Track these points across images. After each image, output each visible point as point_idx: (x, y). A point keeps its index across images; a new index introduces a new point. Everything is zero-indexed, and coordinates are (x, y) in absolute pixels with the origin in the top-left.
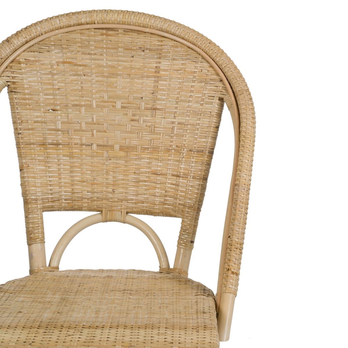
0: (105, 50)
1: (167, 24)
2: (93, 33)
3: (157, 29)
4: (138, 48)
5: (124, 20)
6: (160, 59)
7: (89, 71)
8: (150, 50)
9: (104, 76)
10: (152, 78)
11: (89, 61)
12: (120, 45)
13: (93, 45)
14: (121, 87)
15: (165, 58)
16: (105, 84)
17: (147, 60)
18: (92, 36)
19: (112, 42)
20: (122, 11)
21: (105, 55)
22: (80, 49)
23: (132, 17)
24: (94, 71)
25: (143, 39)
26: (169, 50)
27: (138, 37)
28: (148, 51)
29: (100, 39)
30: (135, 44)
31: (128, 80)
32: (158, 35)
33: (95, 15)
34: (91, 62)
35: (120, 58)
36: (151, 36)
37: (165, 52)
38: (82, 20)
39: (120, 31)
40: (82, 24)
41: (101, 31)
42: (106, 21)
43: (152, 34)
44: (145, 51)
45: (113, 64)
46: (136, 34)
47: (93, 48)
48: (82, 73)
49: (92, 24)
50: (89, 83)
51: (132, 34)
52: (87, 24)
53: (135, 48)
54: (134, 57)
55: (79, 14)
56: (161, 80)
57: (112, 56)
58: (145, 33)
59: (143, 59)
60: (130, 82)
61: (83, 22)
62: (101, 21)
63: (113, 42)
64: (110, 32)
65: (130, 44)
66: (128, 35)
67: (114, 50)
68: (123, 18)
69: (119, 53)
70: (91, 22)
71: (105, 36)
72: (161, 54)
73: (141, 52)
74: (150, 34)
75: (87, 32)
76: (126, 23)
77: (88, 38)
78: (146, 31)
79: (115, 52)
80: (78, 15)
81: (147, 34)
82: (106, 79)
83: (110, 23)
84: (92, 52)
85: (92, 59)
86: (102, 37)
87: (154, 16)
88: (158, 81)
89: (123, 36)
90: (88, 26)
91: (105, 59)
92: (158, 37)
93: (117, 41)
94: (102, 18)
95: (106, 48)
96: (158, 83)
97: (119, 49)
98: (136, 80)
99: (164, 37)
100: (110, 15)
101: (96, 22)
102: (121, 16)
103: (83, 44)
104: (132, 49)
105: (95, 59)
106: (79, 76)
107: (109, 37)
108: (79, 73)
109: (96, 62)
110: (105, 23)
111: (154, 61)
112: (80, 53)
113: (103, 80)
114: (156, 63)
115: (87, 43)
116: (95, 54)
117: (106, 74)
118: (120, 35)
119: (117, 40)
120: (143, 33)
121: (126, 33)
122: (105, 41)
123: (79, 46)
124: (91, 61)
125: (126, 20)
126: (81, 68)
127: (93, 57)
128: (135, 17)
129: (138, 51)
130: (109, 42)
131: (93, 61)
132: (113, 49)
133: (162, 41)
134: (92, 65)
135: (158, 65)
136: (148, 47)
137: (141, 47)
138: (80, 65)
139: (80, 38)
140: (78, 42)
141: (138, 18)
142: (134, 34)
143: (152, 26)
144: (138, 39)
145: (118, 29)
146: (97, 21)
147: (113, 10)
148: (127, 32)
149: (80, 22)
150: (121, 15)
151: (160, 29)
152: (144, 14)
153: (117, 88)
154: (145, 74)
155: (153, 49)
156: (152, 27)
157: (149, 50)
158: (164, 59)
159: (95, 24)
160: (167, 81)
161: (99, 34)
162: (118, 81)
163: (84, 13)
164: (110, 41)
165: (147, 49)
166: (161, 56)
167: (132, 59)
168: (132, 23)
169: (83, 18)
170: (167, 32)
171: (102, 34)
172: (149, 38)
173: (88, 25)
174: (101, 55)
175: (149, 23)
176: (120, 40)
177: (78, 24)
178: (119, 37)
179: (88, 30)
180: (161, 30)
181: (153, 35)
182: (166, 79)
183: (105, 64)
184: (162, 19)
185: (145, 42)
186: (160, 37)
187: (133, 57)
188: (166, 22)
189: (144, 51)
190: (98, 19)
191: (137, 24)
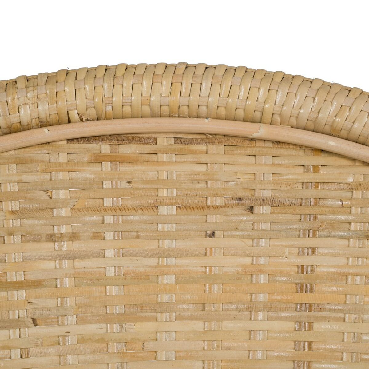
0: (109, 219)
1: (335, 104)
2: (63, 158)
3: (295, 123)
4: (228, 199)
5: (175, 99)
6: (314, 236)
7: (51, 303)
8: (273, 203)
9: (107, 319)
10: (286, 309)
11: (50, 265)
12: (164, 193)
13: (64, 204)
14: (173, 356)
15: (332, 233)
16: (113, 348)
17: (263, 242)
18: (60, 167)
19: (134, 185)
20: (167, 67)
21: (109, 236)
22: (17, 223)
23: (206, 86)
24: (69, 302)
25: (246, 164)
26: (347, 200)
27: (226, 159)
28: (266, 209)
29: (92, 177)
30: (219, 185)
31: (199, 325)
32: (302, 147)
33: (69, 89)
34: (61, 267)
35: (166, 244)
36: (278, 151)
37: (334, 211)
38: (22, 112)
39: (162, 141)
40: (21, 128)
41: (93, 146)
42: (109, 108)
43: (279, 142)
44: (256, 209)
45: (142, 270)
46: (221, 148)
47: (65, 212)
48: (23, 313)
49: (59, 123)
50: (52, 350)
51: (204, 148)
52: (42, 125)
53: (218, 202)
54: (217, 234)
55: (11, 90)
56: (324, 319)
57: (137, 237)
58: (254, 143)
59: (250, 242)
60: (205, 332)
61: (25, 121)
62: (93, 113)
63: (140, 187)
64: (126, 149)
65: (199, 186)
66: (194, 152)
67: (143, 215)
68: (170, 95)
69: (160, 225)
70: (54, 118)
71: (109, 164)
72: (315, 218)
73: (243, 215)
74: (271, 145)
75: (40, 154)
76: (185, 109)
77: (47, 176)
78: (255, 135)
79: (145, 222)
80: (7, 96)
81: (259, 144)
82: (116, 327)
83: (124, 117)
84: (64, 229)
85: (61, 257)
86: (97, 168)
87: (284, 77)
88: (310, 323)
89: (174, 158)
90: (46, 134)
91: (110, 253)
92: (301, 153)
93: (152, 182)
94: (96, 100)
95: (114, 209)
96: (310, 328)
97: (161, 208)
98: (228, 325)
99: (322, 151)
100: (125, 85)
101: (74, 115)
102: (165, 86)
103: (31, 200)
104: (209, 207)
105: (72, 257)
106: (13, 327)
107: (124, 168)
108: (14, 314)
109: (79, 264)
110: (107, 118)
111: (289, 243)
112: (17, 238)
113: (104, 331)
114: (301, 252)
115: (45, 196)
116: (74, 237)
117: (117, 310)
118: (164, 157)
119: (152, 175)
120: (246, 143)
121: (186, 147)
122: (107, 185)
123: (13, 212)
124: (61, 264)
125: (184, 101)
126: (22, 294)
127: (66, 246)
128: (217, 87)
129: (229, 211)
130: (125, 185)
131: (66, 263)
132: (140, 212)
133: (316, 169)
134: (62, 279)
135: (306, 260)
136: (267, 194)
137: (240, 194)
138: (17, 282)
139: (16, 178)
140: (11, 196)
141: (225, 89)
142: (212, 148)
143: (280, 115)
144: (227, 168)
145: (154, 135)
146: (76, 112)
147: (136, 67)
148: (189, 143)
149: (14, 119)
150: (164, 83)
151: (310, 123)
152: (247, 70)
153: (159, 358)
154: (261, 297)
155: (287, 202)
156: (277, 118)
157: (272, 206)
158: (327, 236)
159: (69, 122)
160: (344, 320)
161: (86, 159)
162: (161, 332)
163: (27, 87)
164: (129, 182)
165: (264, 202)
166: (316, 225)
167: (210, 242)
168: (203, 109)
169: (25, 104)
170: (334, 133)
171: (99, 159)
172: (270, 160)
173: (46, 130)
174: (98, 236)
175: (267, 106)
176: (164, 176)
177: (9, 127)
178: (162, 163)
179: (46, 147)
180: (312, 127)
181: (284, 146)
182: (342, 315)
183: (110, 272)
184: (315, 86)
185: (252, 176)
186: (310, 152)
187: (212, 235)
188: (330, 98)
189: (251, 209)
190: (81, 103)
191: (222, 111)
